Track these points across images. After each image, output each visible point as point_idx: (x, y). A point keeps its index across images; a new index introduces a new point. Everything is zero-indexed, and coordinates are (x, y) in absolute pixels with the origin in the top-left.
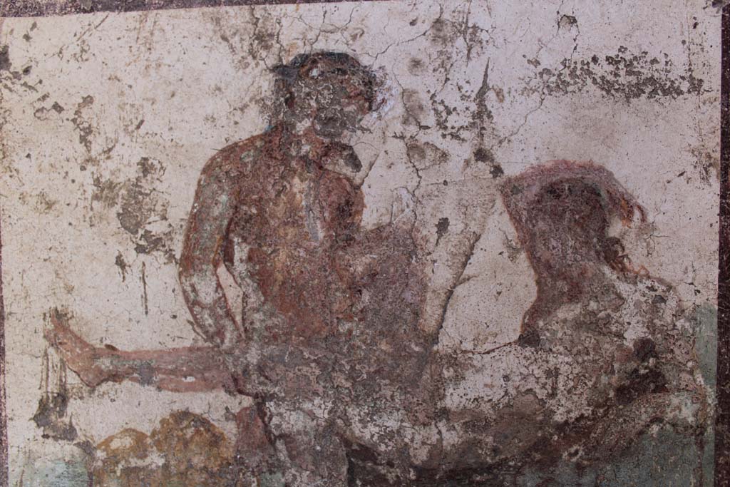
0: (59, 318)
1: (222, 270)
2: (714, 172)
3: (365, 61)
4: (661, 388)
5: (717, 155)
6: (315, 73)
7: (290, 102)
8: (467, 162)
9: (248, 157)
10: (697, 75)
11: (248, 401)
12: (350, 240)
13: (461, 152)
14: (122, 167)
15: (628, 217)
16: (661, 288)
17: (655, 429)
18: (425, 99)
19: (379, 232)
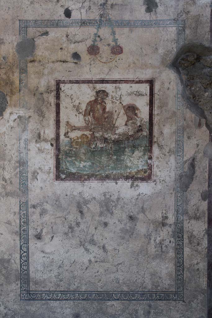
0: (68, 122)
1: (89, 116)
2: (148, 105)
3: (107, 91)
4: (142, 131)
5: (149, 103)
6: (101, 92)
7: (98, 96)
8: (119, 104)
9: (92, 102)
10: (146, 93)
11: (92, 132)
12: (105, 113)
13: (118, 102)
14: (77, 103)
15: (138, 110)
16: (142, 119)
17: (141, 136)
18: (114, 96)
19: (108, 112)
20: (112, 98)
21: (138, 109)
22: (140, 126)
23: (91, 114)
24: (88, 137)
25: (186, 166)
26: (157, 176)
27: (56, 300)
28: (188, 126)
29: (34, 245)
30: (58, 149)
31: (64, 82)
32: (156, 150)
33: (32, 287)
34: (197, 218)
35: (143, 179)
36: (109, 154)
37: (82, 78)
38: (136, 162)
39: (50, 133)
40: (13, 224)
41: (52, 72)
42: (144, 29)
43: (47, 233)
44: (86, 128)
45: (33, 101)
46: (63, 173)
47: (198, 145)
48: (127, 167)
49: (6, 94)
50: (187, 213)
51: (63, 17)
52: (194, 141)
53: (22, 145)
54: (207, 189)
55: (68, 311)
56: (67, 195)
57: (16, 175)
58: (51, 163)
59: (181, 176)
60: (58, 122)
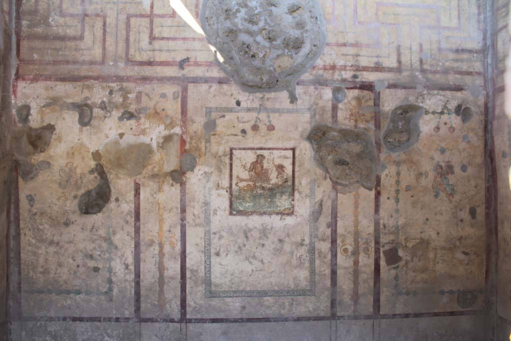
0: (238, 176)
1: (252, 172)
2: (292, 165)
3: (264, 155)
4: (288, 182)
5: (292, 163)
6: (260, 156)
7: (258, 158)
9: (254, 163)
10: (290, 157)
11: (254, 183)
12: (263, 170)
13: (272, 163)
14: (244, 163)
16: (287, 174)
17: (287, 185)
19: (265, 169)
20: (268, 160)
21: (284, 167)
22: (286, 179)
23: (254, 170)
24: (251, 186)
25: (317, 205)
26: (297, 212)
27: (230, 297)
28: (318, 179)
29: (214, 260)
30: (231, 194)
31: (235, 149)
32: (296, 194)
33: (213, 288)
34: (324, 240)
35: (288, 214)
36: (265, 198)
37: (247, 147)
38: (283, 203)
39: (226, 183)
40: (200, 245)
41: (227, 142)
42: (289, 114)
43: (224, 252)
44: (250, 180)
45: (214, 161)
46: (235, 211)
47: (324, 191)
48: (277, 206)
49: (196, 156)
50: (317, 237)
51: (235, 105)
52: (322, 189)
53: (207, 191)
54: (330, 220)
55: (238, 304)
56: (237, 226)
57: (202, 212)
58: (227, 204)
59: (313, 213)
60: (231, 176)
